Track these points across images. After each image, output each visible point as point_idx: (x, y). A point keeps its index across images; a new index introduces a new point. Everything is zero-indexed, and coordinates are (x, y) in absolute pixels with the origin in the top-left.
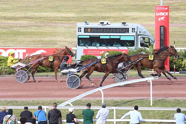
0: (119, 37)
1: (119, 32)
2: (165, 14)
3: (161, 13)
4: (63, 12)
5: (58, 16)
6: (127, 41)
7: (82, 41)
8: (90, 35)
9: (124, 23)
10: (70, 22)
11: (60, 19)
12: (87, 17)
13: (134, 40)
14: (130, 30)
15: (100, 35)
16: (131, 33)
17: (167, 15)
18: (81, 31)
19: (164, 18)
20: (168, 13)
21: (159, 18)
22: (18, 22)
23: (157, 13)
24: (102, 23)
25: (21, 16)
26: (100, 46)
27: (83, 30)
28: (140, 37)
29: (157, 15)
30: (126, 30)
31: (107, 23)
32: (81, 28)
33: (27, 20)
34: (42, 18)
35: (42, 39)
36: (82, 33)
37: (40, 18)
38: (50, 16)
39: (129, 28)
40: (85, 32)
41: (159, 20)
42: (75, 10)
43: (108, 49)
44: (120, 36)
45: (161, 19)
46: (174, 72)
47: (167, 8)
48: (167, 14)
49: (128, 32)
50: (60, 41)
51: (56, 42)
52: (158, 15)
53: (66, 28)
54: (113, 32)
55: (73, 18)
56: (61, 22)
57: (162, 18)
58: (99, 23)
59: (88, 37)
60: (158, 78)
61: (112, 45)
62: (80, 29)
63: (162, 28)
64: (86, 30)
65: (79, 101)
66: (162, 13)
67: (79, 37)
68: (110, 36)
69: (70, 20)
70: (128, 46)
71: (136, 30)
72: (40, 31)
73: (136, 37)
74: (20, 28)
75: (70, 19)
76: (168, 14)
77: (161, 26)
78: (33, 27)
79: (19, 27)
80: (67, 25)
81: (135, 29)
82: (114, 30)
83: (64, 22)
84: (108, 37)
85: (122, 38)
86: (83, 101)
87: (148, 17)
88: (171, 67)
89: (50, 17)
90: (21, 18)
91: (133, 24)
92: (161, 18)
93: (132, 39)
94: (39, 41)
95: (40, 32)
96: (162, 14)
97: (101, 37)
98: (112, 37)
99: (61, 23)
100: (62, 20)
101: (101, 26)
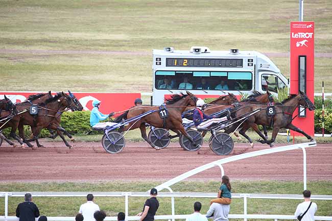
0: (225, 75)
1: (226, 66)
2: (307, 35)
3: (300, 33)
4: (105, 32)
5: (98, 38)
6: (239, 81)
7: (161, 81)
8: (175, 71)
9: (234, 51)
10: (122, 49)
11: (104, 43)
12: (149, 39)
13: (251, 79)
14: (245, 63)
15: (193, 71)
16: (245, 68)
17: (311, 37)
18: (160, 64)
19: (306, 43)
20: (312, 33)
21: (297, 43)
22: (32, 48)
23: (293, 33)
24: (197, 51)
25: (35, 37)
26: (194, 88)
27: (164, 62)
28: (261, 73)
29: (293, 37)
30: (239, 63)
31: (206, 50)
32: (160, 59)
33: (46, 45)
34: (72, 41)
35: (81, 78)
36: (163, 67)
37: (70, 41)
38: (86, 38)
39: (242, 59)
40: (167, 65)
41: (298, 45)
42: (126, 28)
43: (206, 94)
44: (228, 72)
45: (301, 44)
46: (322, 135)
47: (310, 26)
48: (310, 35)
49: (241, 65)
50: (113, 82)
51: (105, 83)
52: (295, 37)
53: (118, 59)
54: (215, 66)
55: (126, 41)
56: (105, 48)
57: (303, 43)
58: (192, 50)
59: (173, 74)
60: (316, 145)
61: (213, 88)
62: (158, 60)
63: (302, 59)
64: (170, 62)
65: (180, 184)
66: (302, 33)
67: (158, 74)
68: (210, 72)
69: (121, 46)
70: (241, 89)
71: (254, 63)
72: (74, 63)
73: (255, 74)
74: (38, 59)
75: (121, 43)
76: (313, 36)
77: (300, 56)
78: (61, 58)
79: (35, 56)
80: (118, 54)
81: (252, 60)
82: (217, 62)
83: (110, 48)
84: (207, 75)
85: (231, 77)
86: (186, 184)
87: (255, 40)
88: (317, 126)
89: (87, 40)
90: (37, 41)
91: (249, 52)
92: (301, 42)
93: (247, 77)
94: (77, 82)
95: (74, 66)
96: (303, 35)
97: (195, 75)
98: (213, 74)
99: (107, 50)
100: (108, 46)
101: (195, 56)
